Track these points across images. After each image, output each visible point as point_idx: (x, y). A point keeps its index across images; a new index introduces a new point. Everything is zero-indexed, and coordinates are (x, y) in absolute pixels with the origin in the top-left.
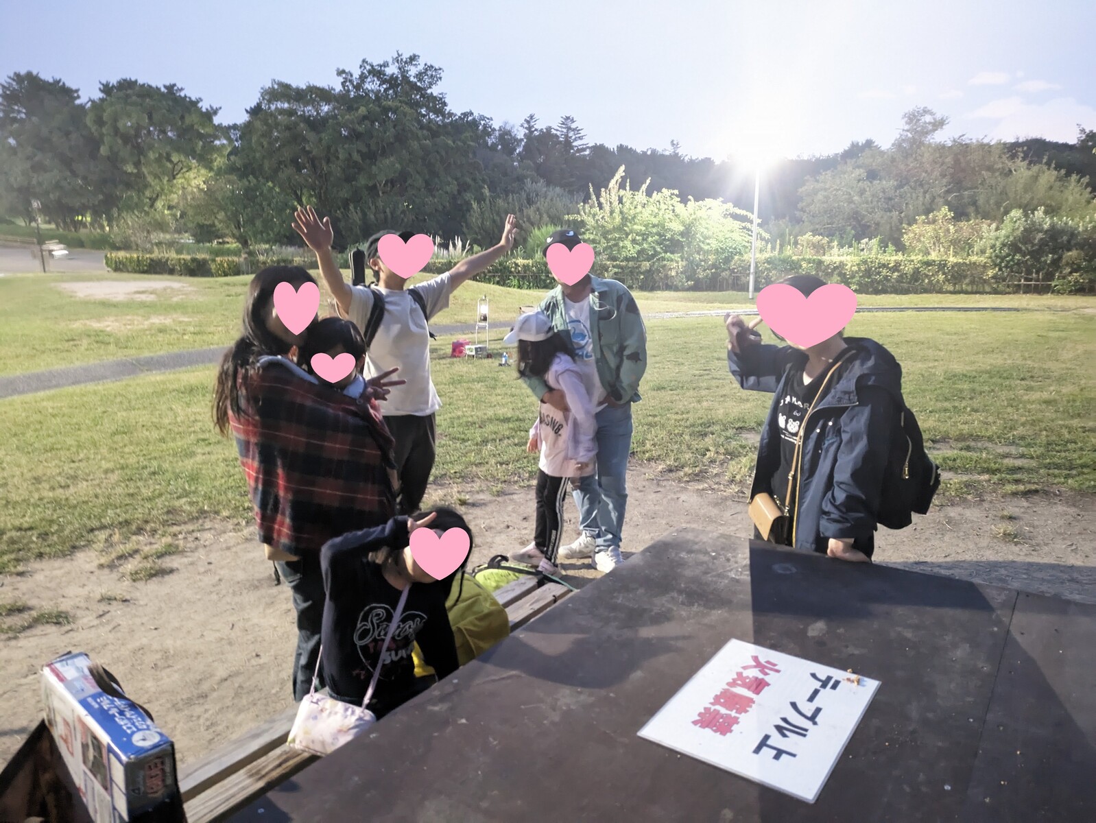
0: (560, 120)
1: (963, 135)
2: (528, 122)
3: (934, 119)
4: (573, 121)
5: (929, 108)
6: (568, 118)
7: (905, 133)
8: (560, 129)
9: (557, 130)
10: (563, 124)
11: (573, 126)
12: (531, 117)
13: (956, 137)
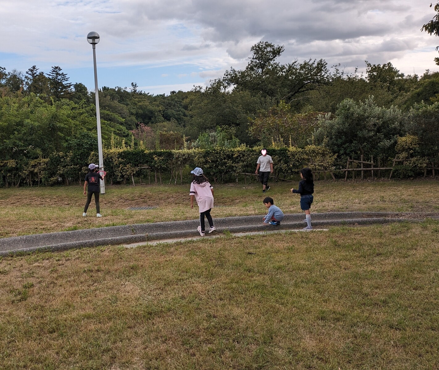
0: (51, 69)
1: (295, 62)
2: (32, 71)
3: (273, 49)
4: (60, 70)
5: (269, 43)
6: (56, 68)
7: (255, 60)
8: (51, 74)
9: (49, 75)
10: (54, 71)
11: (60, 72)
12: (34, 67)
13: (291, 63)
